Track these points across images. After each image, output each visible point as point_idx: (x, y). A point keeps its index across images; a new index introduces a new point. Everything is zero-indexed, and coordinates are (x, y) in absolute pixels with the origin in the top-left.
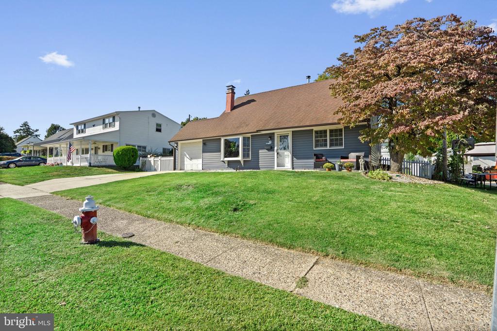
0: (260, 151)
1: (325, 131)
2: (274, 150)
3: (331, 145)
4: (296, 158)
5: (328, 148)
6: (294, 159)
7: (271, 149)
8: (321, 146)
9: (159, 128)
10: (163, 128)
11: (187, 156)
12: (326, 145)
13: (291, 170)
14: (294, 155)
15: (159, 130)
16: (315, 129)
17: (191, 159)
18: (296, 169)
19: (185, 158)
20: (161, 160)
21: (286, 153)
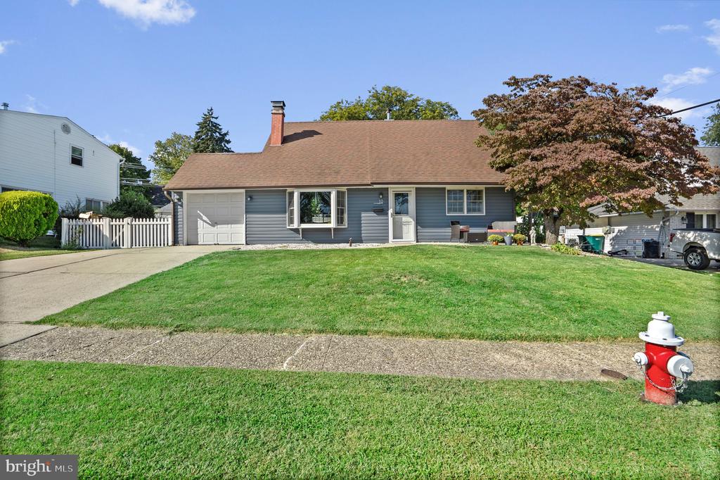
0: (363, 215)
1: (462, 191)
2: (387, 214)
3: (469, 210)
4: (421, 227)
5: (466, 214)
6: (419, 227)
7: (382, 211)
8: (455, 210)
9: (77, 156)
10: (86, 158)
11: (205, 218)
12: (461, 210)
13: (415, 243)
14: (419, 223)
15: (77, 161)
16: (448, 187)
17: (214, 224)
18: (421, 242)
19: (200, 222)
20: (132, 225)
21: (405, 218)
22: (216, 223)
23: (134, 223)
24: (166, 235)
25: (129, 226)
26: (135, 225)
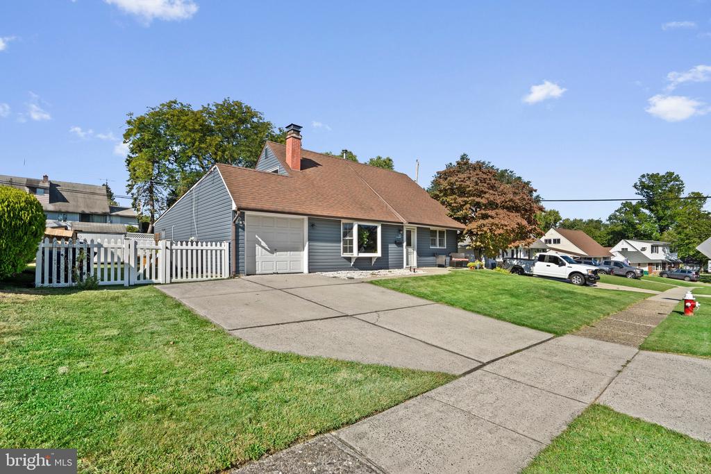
0: (390, 246)
1: (436, 231)
2: (403, 246)
4: (420, 256)
5: (438, 247)
6: (418, 256)
7: (399, 244)
12: (436, 245)
17: (273, 250)
19: (258, 248)
20: (171, 250)
21: (410, 250)
22: (276, 250)
23: (174, 247)
24: (219, 263)
25: (168, 251)
26: (177, 250)
